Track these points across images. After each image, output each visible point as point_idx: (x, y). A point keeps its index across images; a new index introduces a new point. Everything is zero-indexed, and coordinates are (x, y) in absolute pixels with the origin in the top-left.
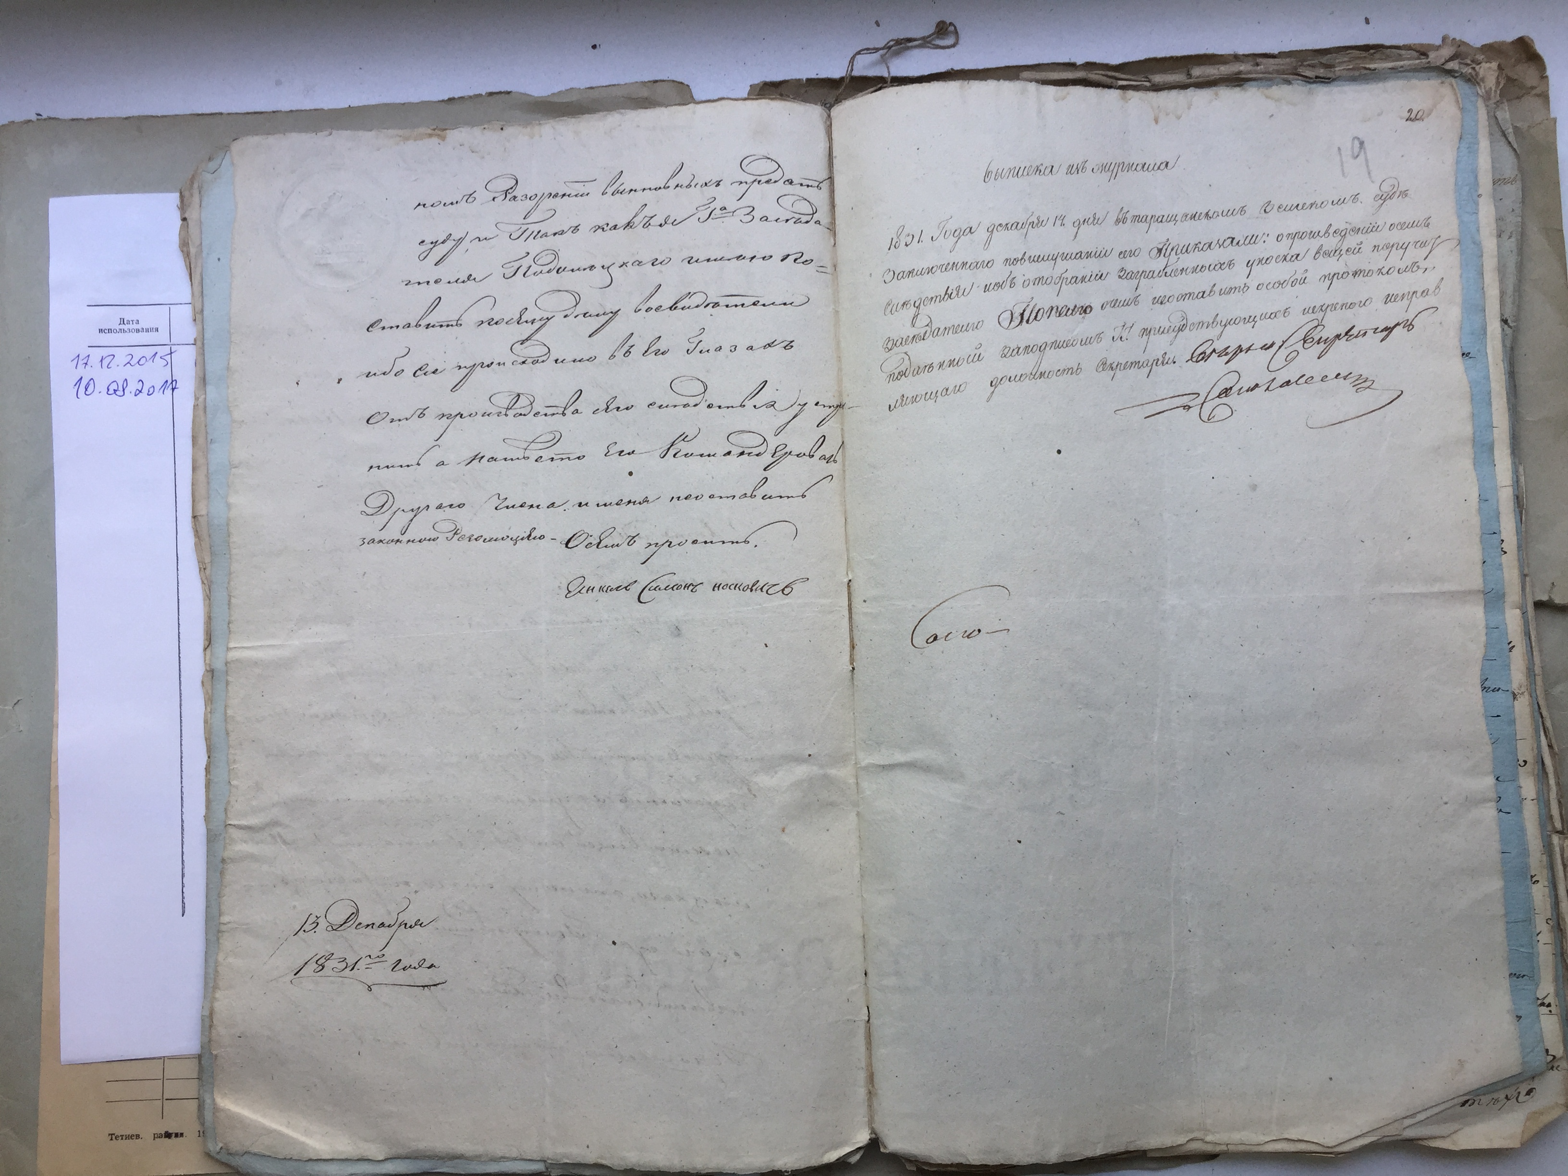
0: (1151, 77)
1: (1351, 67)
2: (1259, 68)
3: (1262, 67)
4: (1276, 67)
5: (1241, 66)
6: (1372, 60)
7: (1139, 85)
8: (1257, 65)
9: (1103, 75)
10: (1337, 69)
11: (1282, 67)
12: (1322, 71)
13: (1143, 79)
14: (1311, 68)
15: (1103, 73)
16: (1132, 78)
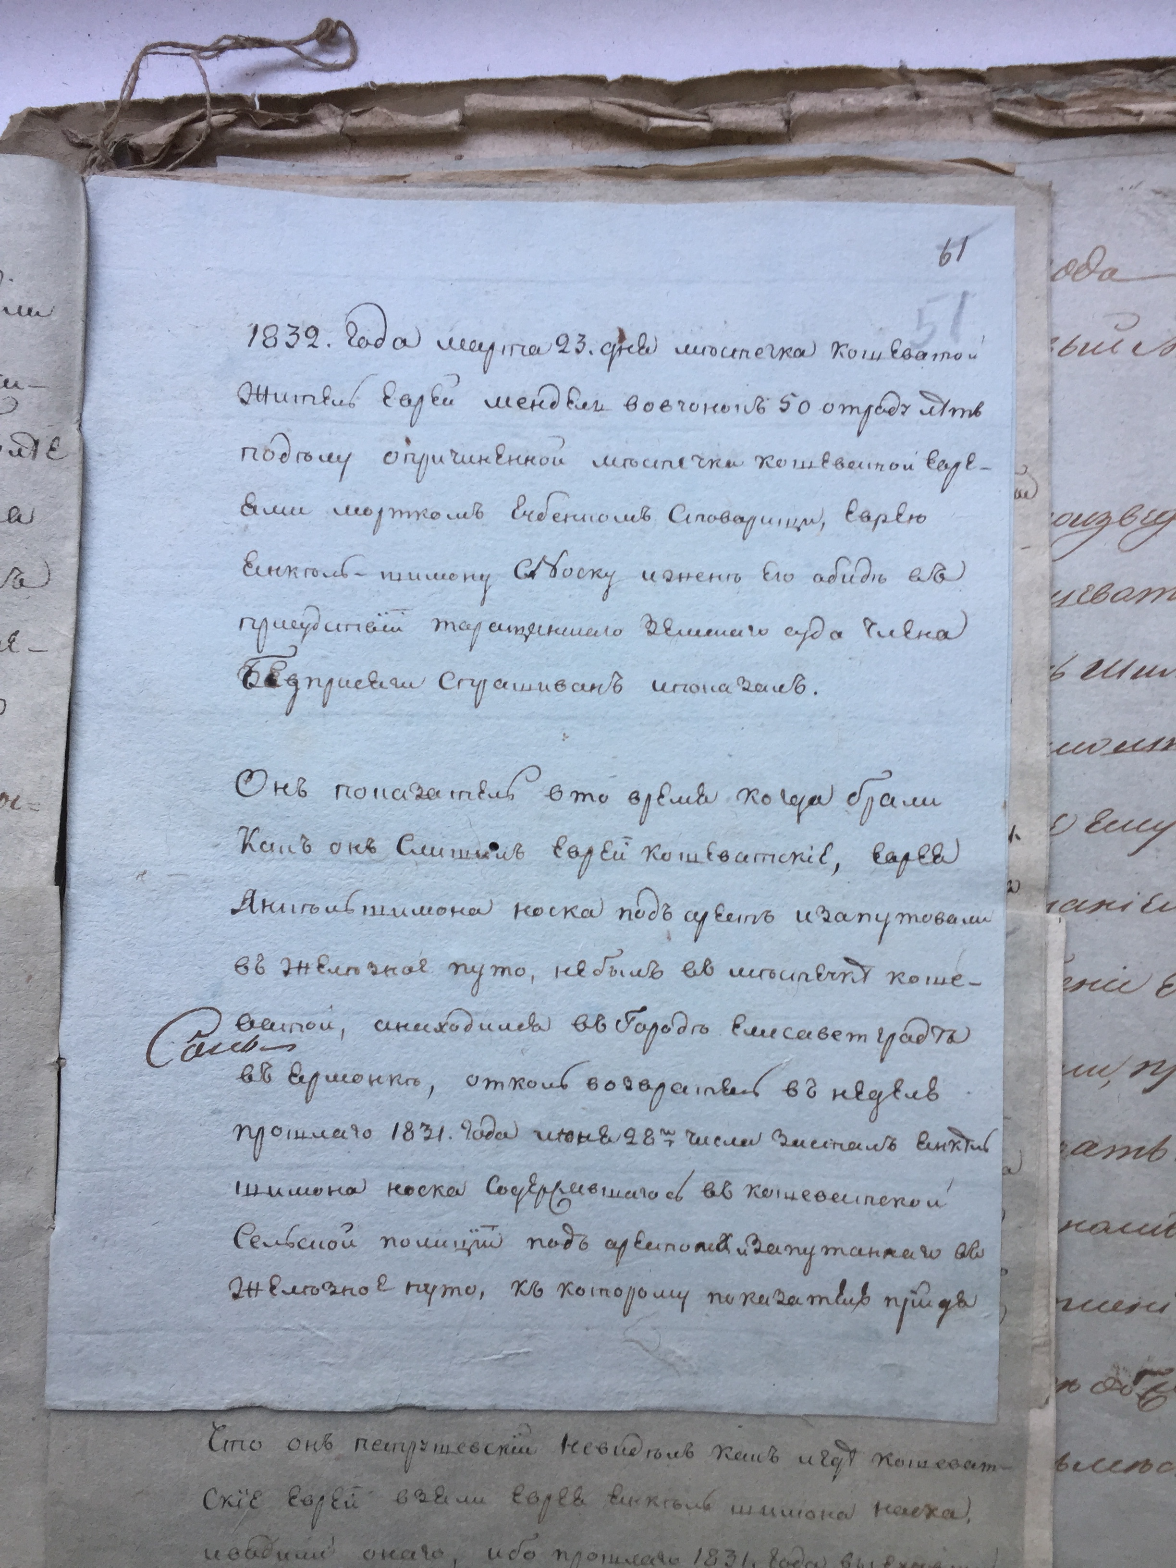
0: (712, 112)
1: (1094, 108)
2: (920, 102)
3: (926, 101)
4: (951, 103)
5: (887, 97)
6: (1135, 96)
7: (690, 128)
8: (917, 96)
9: (623, 106)
10: (1068, 111)
11: (966, 103)
12: (1040, 113)
13: (698, 116)
14: (1019, 107)
15: (623, 101)
16: (680, 113)
